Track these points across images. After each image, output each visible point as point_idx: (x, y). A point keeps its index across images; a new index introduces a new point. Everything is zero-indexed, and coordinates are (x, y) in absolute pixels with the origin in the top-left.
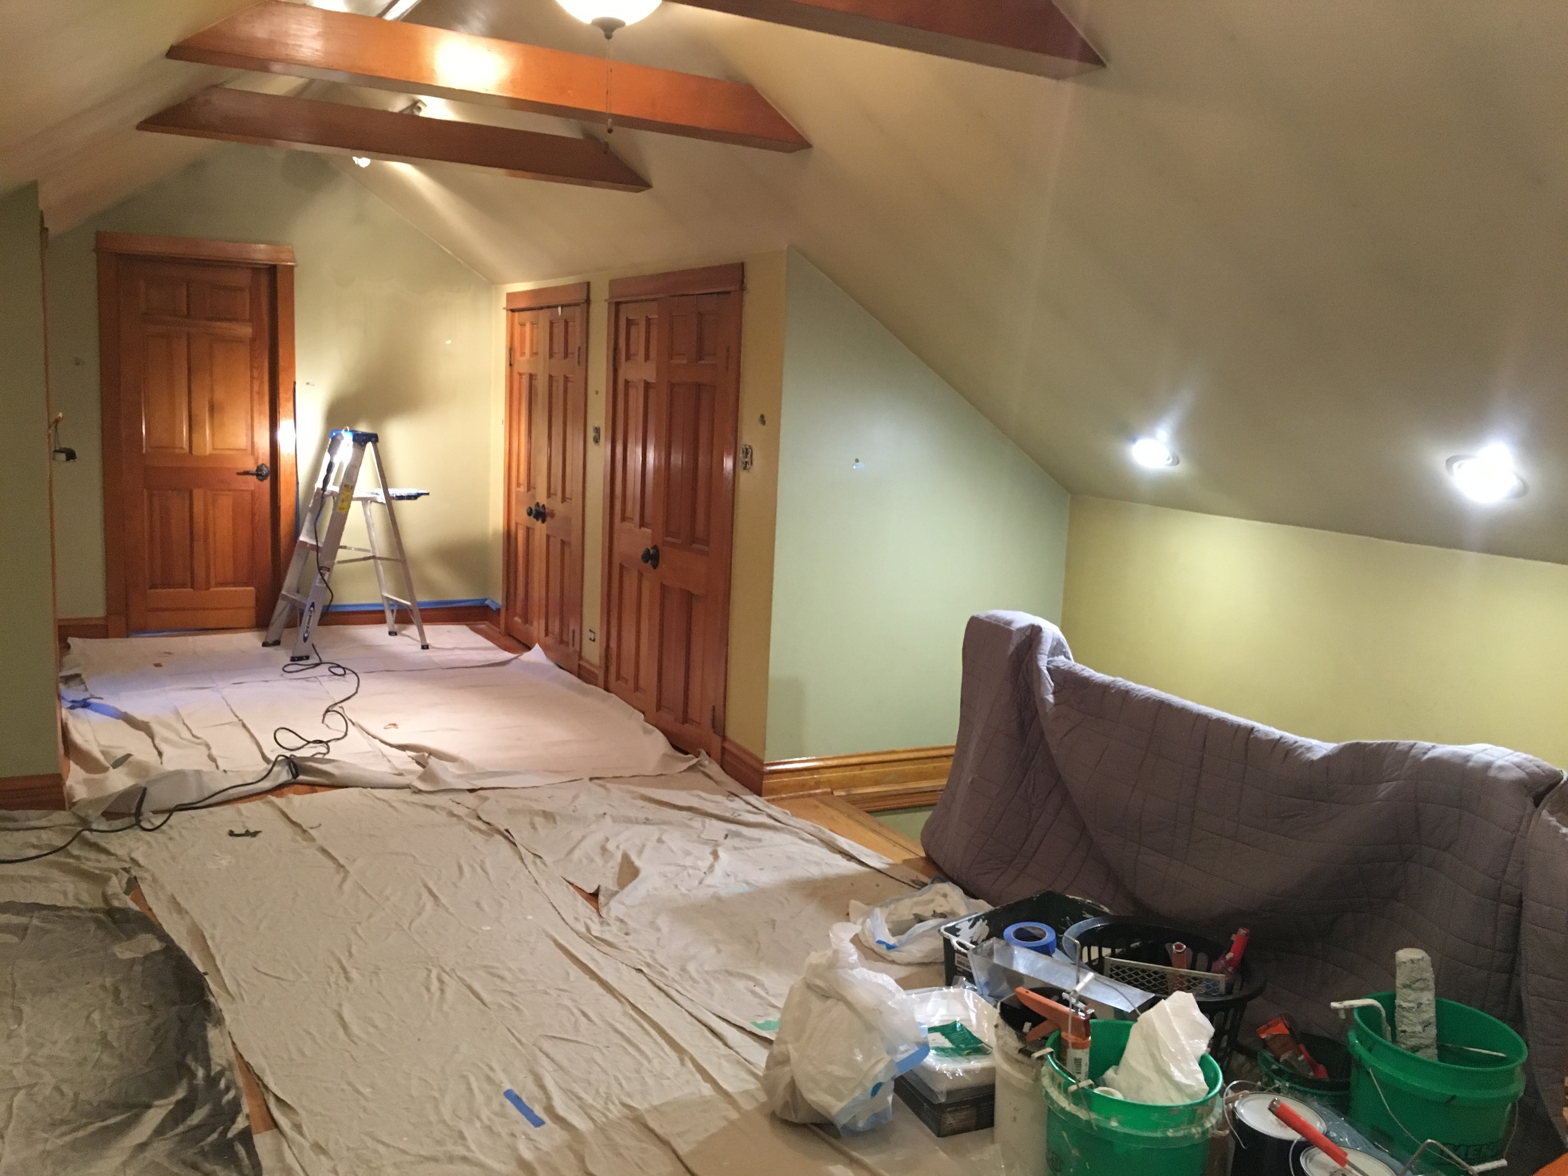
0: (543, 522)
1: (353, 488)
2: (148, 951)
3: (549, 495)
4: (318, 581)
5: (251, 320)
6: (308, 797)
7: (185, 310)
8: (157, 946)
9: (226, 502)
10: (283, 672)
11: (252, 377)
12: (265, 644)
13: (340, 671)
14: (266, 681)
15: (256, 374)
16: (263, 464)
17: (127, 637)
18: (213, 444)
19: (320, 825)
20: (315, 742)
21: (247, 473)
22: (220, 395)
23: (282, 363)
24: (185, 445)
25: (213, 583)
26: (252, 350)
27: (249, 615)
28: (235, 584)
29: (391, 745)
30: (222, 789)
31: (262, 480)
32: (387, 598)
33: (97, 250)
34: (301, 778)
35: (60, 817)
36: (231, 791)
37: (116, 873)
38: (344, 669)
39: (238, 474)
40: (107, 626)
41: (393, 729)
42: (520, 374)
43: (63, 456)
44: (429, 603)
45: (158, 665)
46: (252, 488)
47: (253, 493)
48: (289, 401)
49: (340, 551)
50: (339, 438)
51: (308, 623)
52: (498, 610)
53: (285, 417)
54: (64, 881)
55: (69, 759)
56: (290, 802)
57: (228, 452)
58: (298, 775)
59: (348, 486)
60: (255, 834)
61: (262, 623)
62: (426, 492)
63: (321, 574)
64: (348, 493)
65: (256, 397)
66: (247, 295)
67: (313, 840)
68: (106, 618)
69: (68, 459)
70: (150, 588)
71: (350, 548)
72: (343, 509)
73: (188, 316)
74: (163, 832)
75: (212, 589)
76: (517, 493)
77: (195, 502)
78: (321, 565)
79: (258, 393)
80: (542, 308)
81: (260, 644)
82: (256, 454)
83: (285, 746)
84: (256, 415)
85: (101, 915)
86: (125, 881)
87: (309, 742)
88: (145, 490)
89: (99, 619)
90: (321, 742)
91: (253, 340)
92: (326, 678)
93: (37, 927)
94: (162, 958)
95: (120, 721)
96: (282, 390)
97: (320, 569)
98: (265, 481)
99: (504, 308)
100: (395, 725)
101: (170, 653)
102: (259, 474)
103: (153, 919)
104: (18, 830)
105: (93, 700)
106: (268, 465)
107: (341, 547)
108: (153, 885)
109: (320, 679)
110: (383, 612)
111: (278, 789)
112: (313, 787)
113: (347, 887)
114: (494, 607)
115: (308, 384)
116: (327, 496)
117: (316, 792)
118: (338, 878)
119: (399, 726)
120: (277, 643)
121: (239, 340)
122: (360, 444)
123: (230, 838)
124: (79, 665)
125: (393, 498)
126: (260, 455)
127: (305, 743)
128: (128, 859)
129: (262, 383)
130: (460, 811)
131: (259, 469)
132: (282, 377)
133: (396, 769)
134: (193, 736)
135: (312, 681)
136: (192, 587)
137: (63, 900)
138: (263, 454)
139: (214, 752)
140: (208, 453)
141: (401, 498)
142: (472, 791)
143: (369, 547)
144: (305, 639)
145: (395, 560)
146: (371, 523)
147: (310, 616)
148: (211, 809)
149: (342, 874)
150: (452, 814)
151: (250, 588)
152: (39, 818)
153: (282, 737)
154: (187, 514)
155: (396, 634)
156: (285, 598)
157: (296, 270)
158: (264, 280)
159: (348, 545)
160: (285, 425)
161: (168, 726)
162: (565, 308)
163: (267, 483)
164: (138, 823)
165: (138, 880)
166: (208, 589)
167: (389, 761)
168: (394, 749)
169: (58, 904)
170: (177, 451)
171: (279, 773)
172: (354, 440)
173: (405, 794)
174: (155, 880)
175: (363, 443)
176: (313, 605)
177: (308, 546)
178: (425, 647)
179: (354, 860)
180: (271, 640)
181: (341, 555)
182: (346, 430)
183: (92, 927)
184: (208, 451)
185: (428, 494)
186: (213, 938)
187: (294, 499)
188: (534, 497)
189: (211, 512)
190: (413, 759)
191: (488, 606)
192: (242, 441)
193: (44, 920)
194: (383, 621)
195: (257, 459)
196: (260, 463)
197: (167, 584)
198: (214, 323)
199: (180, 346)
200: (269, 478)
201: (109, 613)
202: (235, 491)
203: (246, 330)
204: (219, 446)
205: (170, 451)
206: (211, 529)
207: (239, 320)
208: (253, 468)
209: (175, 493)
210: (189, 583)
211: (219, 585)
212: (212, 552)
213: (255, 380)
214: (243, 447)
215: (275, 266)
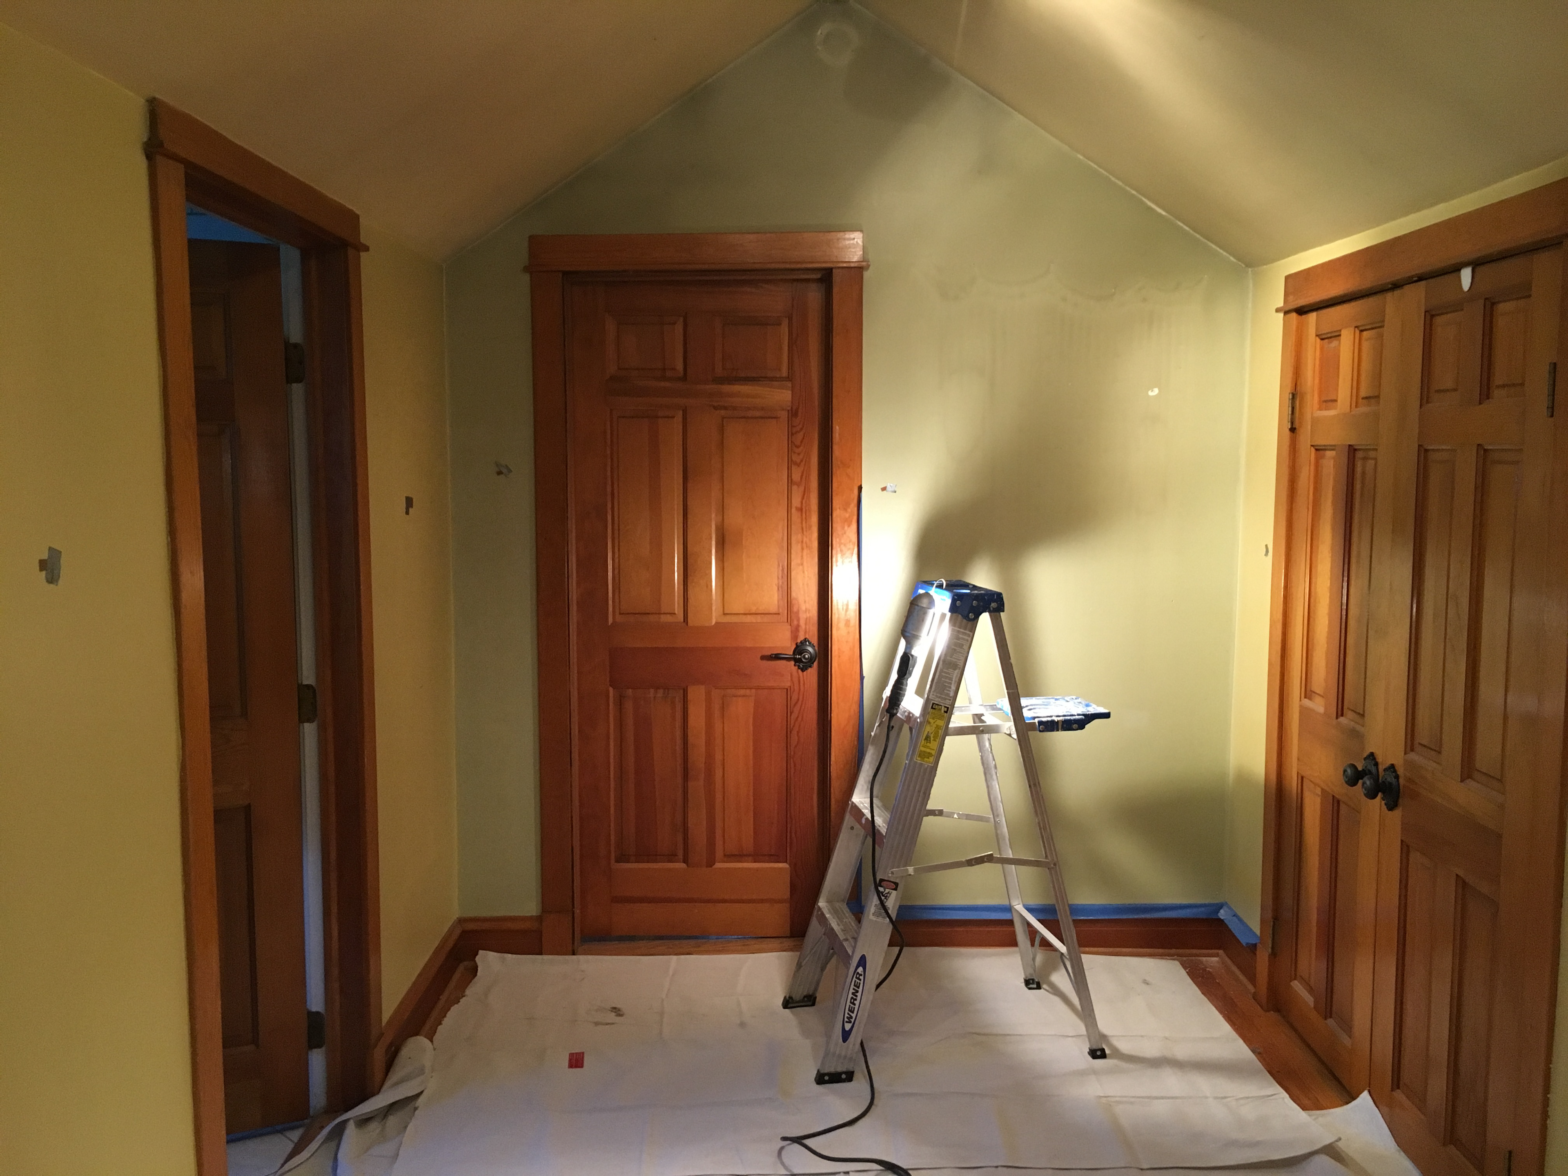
0: (1392, 806)
1: (949, 711)
3: (1411, 744)
5: (789, 378)
7: (680, 367)
9: (742, 708)
11: (790, 482)
12: (789, 1000)
15: (796, 476)
16: (803, 640)
17: (572, 952)
18: (722, 604)
21: (777, 657)
22: (735, 517)
23: (837, 452)
24: (678, 609)
25: (719, 853)
26: (791, 434)
27: (779, 914)
28: (757, 856)
31: (802, 669)
33: (530, 268)
39: (763, 658)
40: (541, 933)
45: (576, 1061)
46: (788, 684)
47: (788, 692)
48: (850, 523)
50: (924, 602)
52: (1253, 947)
53: (843, 553)
57: (749, 619)
59: (942, 701)
62: (1102, 710)
63: (879, 894)
64: (941, 723)
65: (795, 514)
66: (784, 329)
68: (539, 919)
70: (618, 861)
72: (932, 748)
73: (684, 378)
75: (718, 865)
76: (1304, 712)
77: (692, 709)
79: (801, 509)
80: (1396, 286)
81: (782, 998)
82: (796, 622)
84: (796, 548)
88: (611, 689)
89: (529, 919)
91: (793, 413)
96: (837, 502)
97: (879, 885)
98: (810, 670)
99: (1278, 310)
101: (618, 1014)
102: (799, 657)
106: (815, 640)
114: (1244, 940)
115: (884, 489)
116: (902, 723)
120: (805, 1007)
121: (768, 415)
122: (966, 617)
125: (1032, 726)
126: (802, 623)
129: (805, 494)
131: (799, 649)
132: (838, 481)
136: (685, 859)
138: (806, 617)
140: (713, 623)
141: (1050, 726)
151: (781, 865)
154: (678, 734)
155: (1036, 985)
156: (823, 917)
157: (867, 275)
158: (812, 298)
160: (842, 566)
163: (812, 673)
166: (710, 864)
170: (665, 619)
172: (953, 609)
175: (971, 616)
180: (798, 994)
182: (940, 586)
184: (714, 617)
185: (1107, 716)
187: (855, 707)
189: (718, 726)
191: (1221, 922)
192: (771, 597)
194: (1013, 947)
195: (795, 631)
196: (801, 638)
197: (647, 854)
198: (727, 388)
199: (672, 432)
200: (816, 663)
201: (546, 909)
202: (758, 688)
203: (782, 396)
204: (736, 606)
205: (652, 618)
206: (718, 757)
207: (772, 379)
208: (788, 648)
209: (661, 691)
210: (680, 853)
211: (730, 857)
212: (719, 796)
213: (795, 488)
214: (774, 609)
215: (831, 269)
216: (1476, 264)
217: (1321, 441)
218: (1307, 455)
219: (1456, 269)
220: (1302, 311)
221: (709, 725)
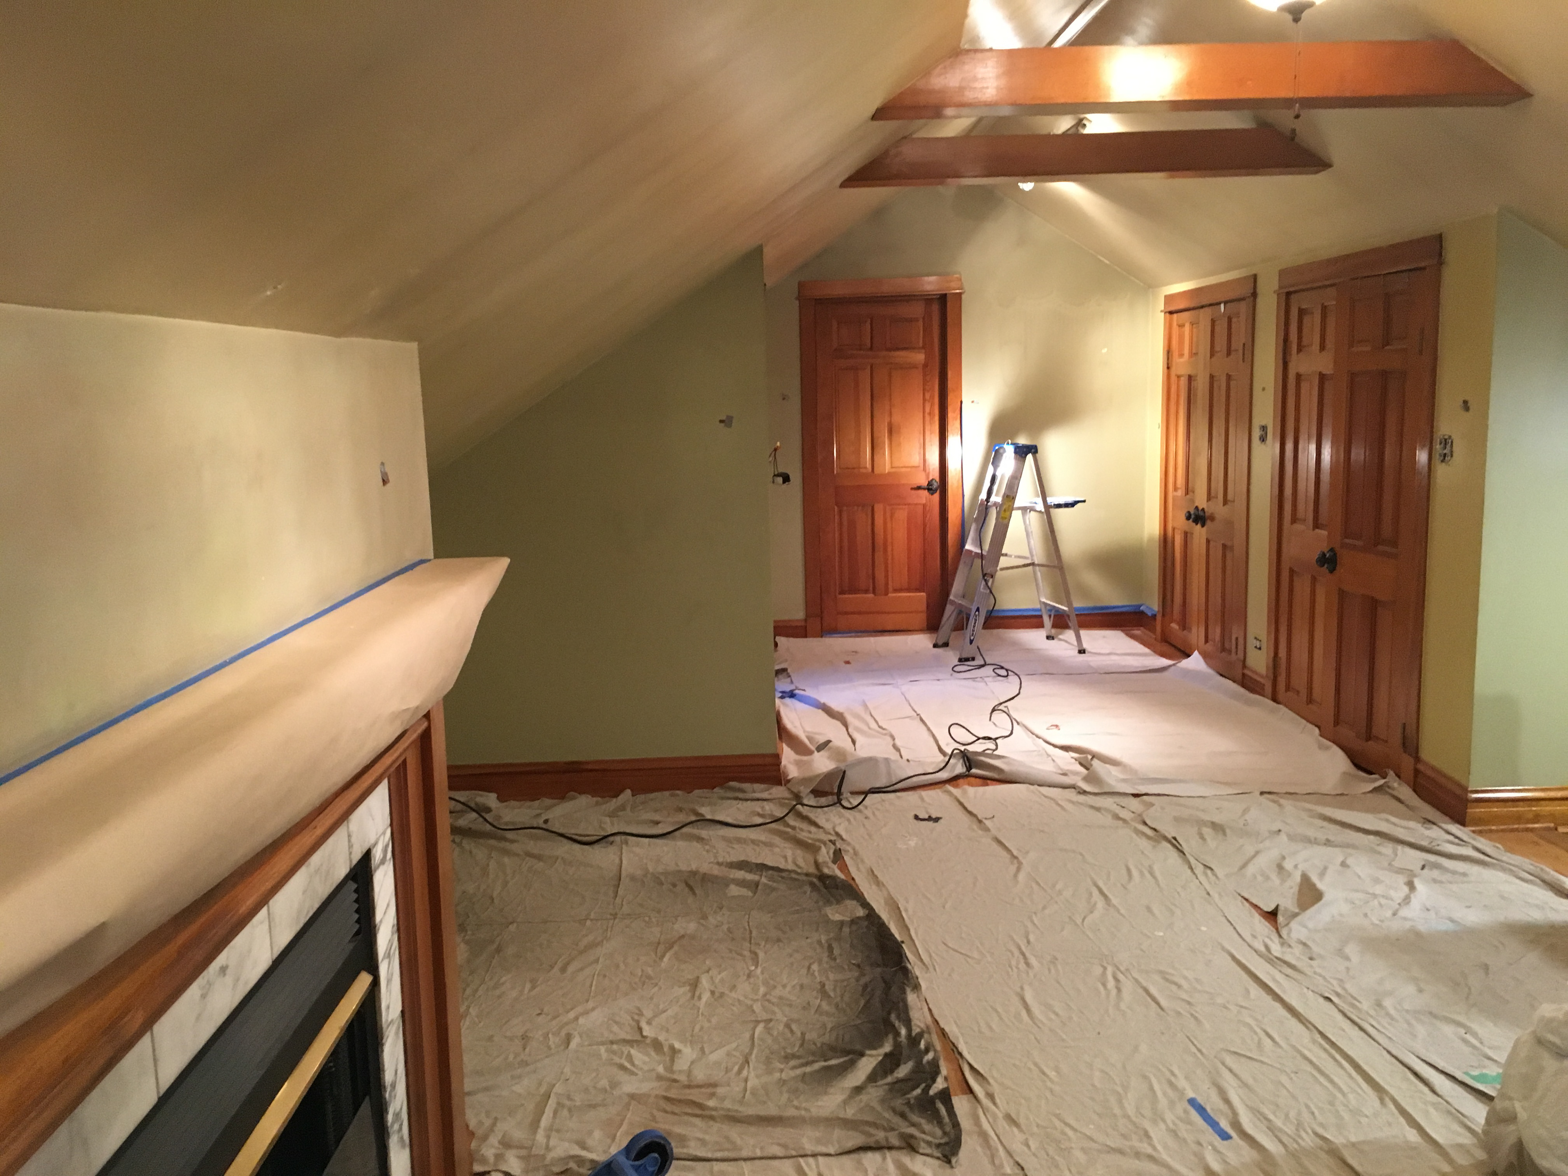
0: (1203, 526)
1: (1014, 498)
2: (854, 916)
3: (1209, 499)
4: (982, 587)
5: (923, 347)
6: (981, 789)
7: (869, 343)
8: (861, 912)
9: (902, 515)
10: (952, 672)
11: (924, 400)
12: (935, 646)
13: (1003, 672)
14: (939, 680)
15: (927, 396)
16: (933, 479)
17: (822, 637)
18: (891, 463)
19: (993, 817)
20: (984, 738)
21: (919, 488)
22: (897, 418)
23: (950, 383)
24: (869, 465)
25: (891, 589)
26: (925, 375)
27: (921, 619)
28: (908, 590)
29: (1055, 746)
30: (906, 776)
31: (932, 494)
32: (1046, 604)
33: (799, 298)
34: (974, 771)
35: (778, 792)
36: (915, 779)
37: (825, 844)
38: (1007, 670)
39: (912, 489)
40: (806, 627)
41: (1055, 730)
42: (1179, 377)
43: (780, 480)
44: (1084, 609)
45: (848, 662)
46: (924, 501)
47: (924, 506)
48: (956, 420)
49: (1002, 558)
50: (1001, 451)
51: (974, 627)
52: (1154, 617)
53: (953, 435)
54: (785, 847)
55: (782, 742)
56: (965, 792)
57: (903, 470)
58: (971, 769)
59: (1010, 496)
60: (937, 820)
61: (932, 626)
62: (1082, 499)
63: (985, 580)
64: (1010, 503)
65: (927, 417)
66: (921, 323)
67: (987, 830)
68: (806, 620)
69: (784, 482)
70: (841, 593)
71: (1011, 556)
72: (1006, 518)
73: (871, 349)
74: (860, 811)
75: (890, 595)
76: (1174, 498)
77: (876, 516)
78: (985, 572)
79: (930, 414)
80: (1202, 307)
81: (932, 646)
82: (927, 471)
83: (958, 740)
84: (927, 434)
85: (815, 880)
86: (831, 852)
87: (979, 739)
88: (836, 507)
89: (798, 620)
90: (989, 738)
91: (925, 366)
92: (990, 679)
93: (765, 885)
94: (866, 923)
95: (820, 711)
96: (950, 408)
97: (984, 575)
98: (935, 495)
99: (1162, 311)
100: (1057, 726)
101: (856, 652)
102: (930, 488)
103: (854, 886)
104: (747, 800)
105: (797, 692)
106: (938, 480)
107: (1003, 555)
108: (854, 857)
109: (986, 679)
110: (1041, 617)
111: (954, 780)
112: (985, 780)
113: (1021, 876)
114: (1150, 614)
115: (973, 402)
116: (991, 506)
117: (987, 785)
118: (1013, 868)
119: (1061, 728)
120: (946, 645)
121: (914, 367)
122: (1021, 456)
123: (915, 821)
124: (786, 661)
125: (1051, 507)
126: (931, 470)
127: (975, 738)
128: (833, 833)
129: (932, 405)
130: (1124, 814)
131: (930, 483)
132: (951, 397)
133: (1061, 769)
134: (880, 727)
135: (979, 682)
136: (874, 592)
137: (784, 863)
138: (934, 469)
139: (898, 743)
140: (887, 471)
141: (1059, 506)
142: (1136, 796)
143: (1027, 554)
144: (971, 642)
145: (1054, 567)
146: (1030, 531)
147: (976, 620)
148: (898, 794)
149: (1016, 865)
150: (1117, 817)
151: (922, 594)
152: (762, 791)
153: (957, 732)
154: (870, 527)
155: (1053, 639)
156: (953, 603)
157: (963, 296)
158: (935, 308)
159: (1009, 553)
160: (952, 440)
161: (858, 717)
162: (1228, 305)
163: (937, 496)
164: (839, 801)
165: (843, 852)
166: (886, 594)
167: (1053, 761)
168: (1057, 749)
169: (781, 866)
170: (862, 471)
171: (955, 765)
172: (1016, 452)
173: (1071, 794)
174: (856, 853)
175: (1023, 455)
176: (978, 610)
177: (973, 554)
178: (1082, 651)
179: (1027, 852)
180: (940, 643)
181: (1003, 562)
182: (1008, 444)
183: (808, 889)
184: (887, 469)
185: (1084, 501)
186: (906, 910)
187: (960, 511)
188: (1192, 501)
189: (889, 525)
190: (1076, 760)
191: (1142, 613)
192: (915, 459)
193: (771, 879)
194: (1041, 625)
195: (928, 475)
196: (930, 478)
197: (854, 590)
198: (893, 353)
199: (865, 377)
200: (938, 491)
201: (808, 616)
202: (909, 504)
203: (919, 357)
204: (896, 464)
205: (856, 471)
206: (889, 540)
207: (914, 348)
208: (924, 483)
209: (860, 508)
210: (871, 589)
211: (896, 591)
212: (890, 561)
213: (927, 402)
214: (916, 464)
215: (945, 295)
216: (1225, 303)
217: (1179, 373)
218: (1173, 378)
219: (1219, 304)
220: (1171, 313)
221: (885, 523)
